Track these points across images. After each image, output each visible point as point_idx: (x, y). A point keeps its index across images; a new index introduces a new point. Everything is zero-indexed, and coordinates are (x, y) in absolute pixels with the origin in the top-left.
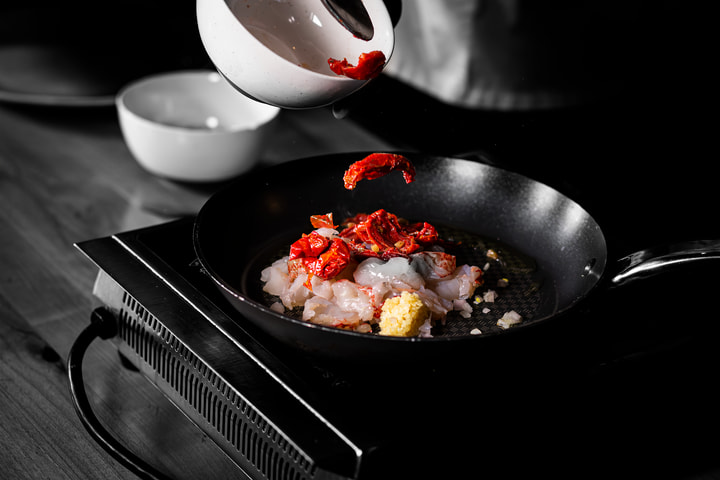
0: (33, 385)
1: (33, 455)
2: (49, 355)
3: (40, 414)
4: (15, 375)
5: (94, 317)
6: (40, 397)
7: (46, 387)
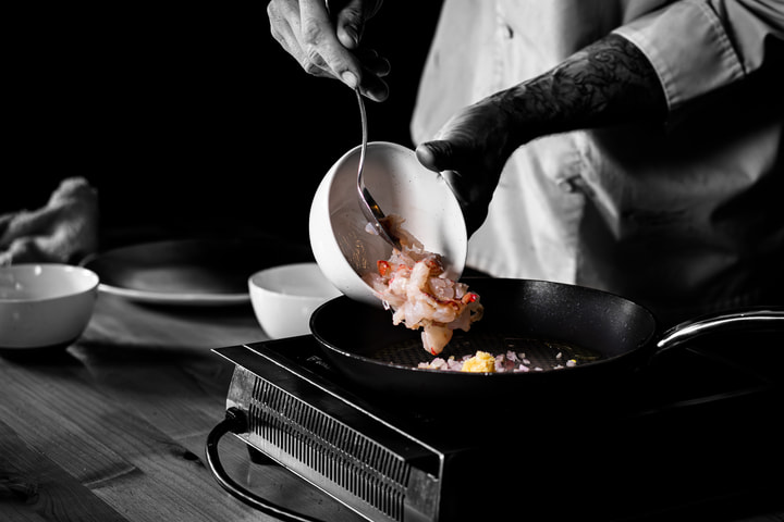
0: (176, 473)
1: (177, 513)
2: (189, 456)
3: (182, 489)
4: (160, 468)
5: (228, 415)
6: (182, 480)
7: (188, 474)
